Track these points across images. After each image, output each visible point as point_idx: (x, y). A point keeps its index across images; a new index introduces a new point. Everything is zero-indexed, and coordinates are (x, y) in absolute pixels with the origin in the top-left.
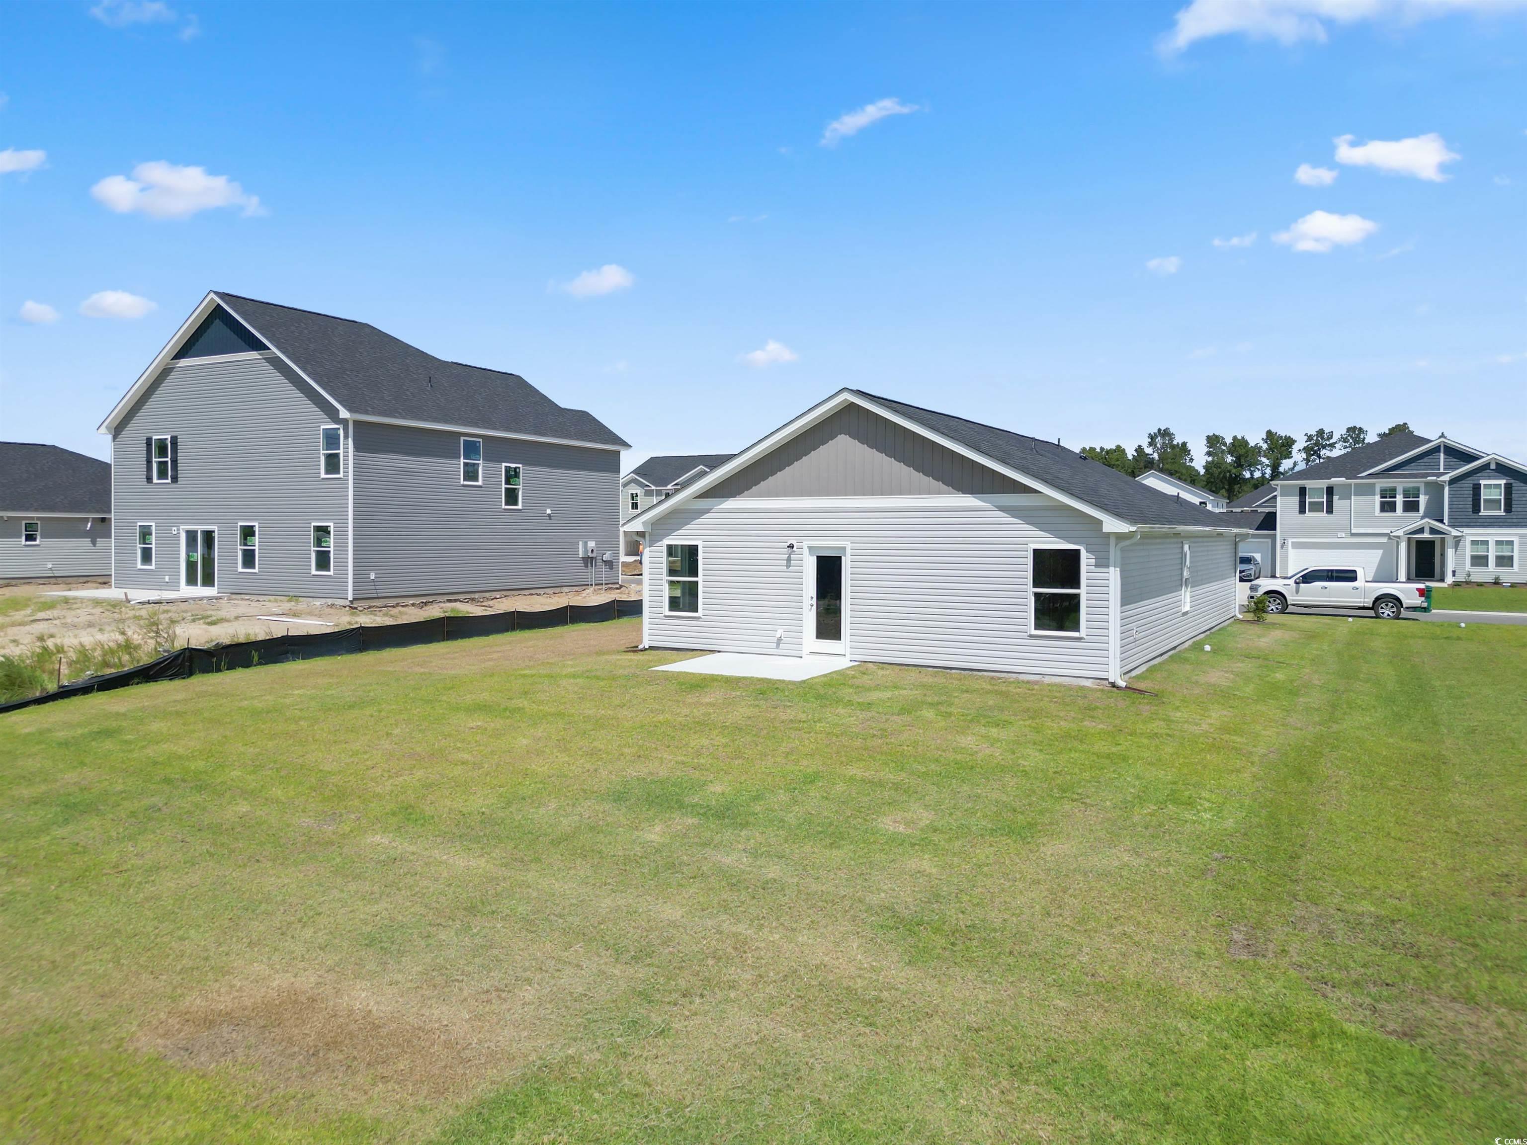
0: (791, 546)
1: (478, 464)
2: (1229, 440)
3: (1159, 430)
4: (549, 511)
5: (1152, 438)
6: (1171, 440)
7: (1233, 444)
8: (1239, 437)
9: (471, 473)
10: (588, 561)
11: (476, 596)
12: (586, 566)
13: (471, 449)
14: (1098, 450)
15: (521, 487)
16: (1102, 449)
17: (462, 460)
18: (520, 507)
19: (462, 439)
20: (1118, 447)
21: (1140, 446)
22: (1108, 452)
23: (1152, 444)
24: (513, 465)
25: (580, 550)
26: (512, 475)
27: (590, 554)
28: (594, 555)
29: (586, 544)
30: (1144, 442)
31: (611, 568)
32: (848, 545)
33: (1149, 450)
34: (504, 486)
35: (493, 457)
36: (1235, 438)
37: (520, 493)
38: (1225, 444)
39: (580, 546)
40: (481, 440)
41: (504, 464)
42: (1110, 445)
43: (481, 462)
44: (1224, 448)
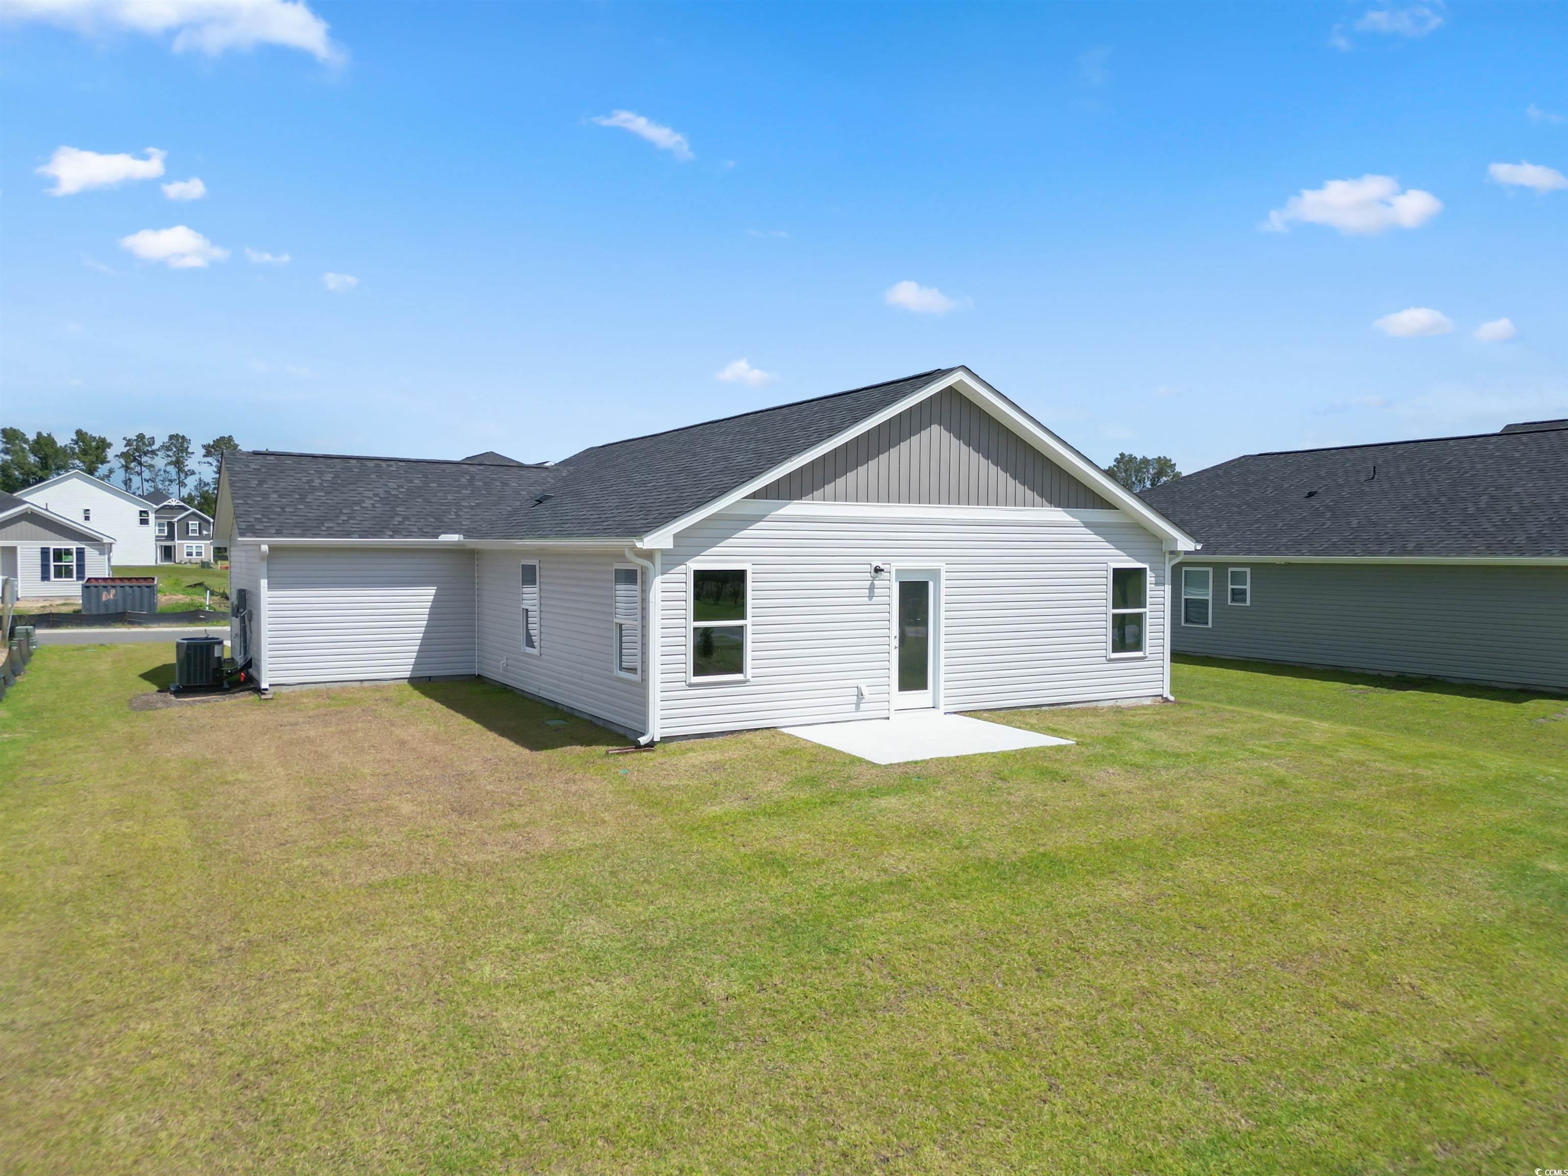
0: (878, 570)
32: (943, 567)
44: (25, 446)
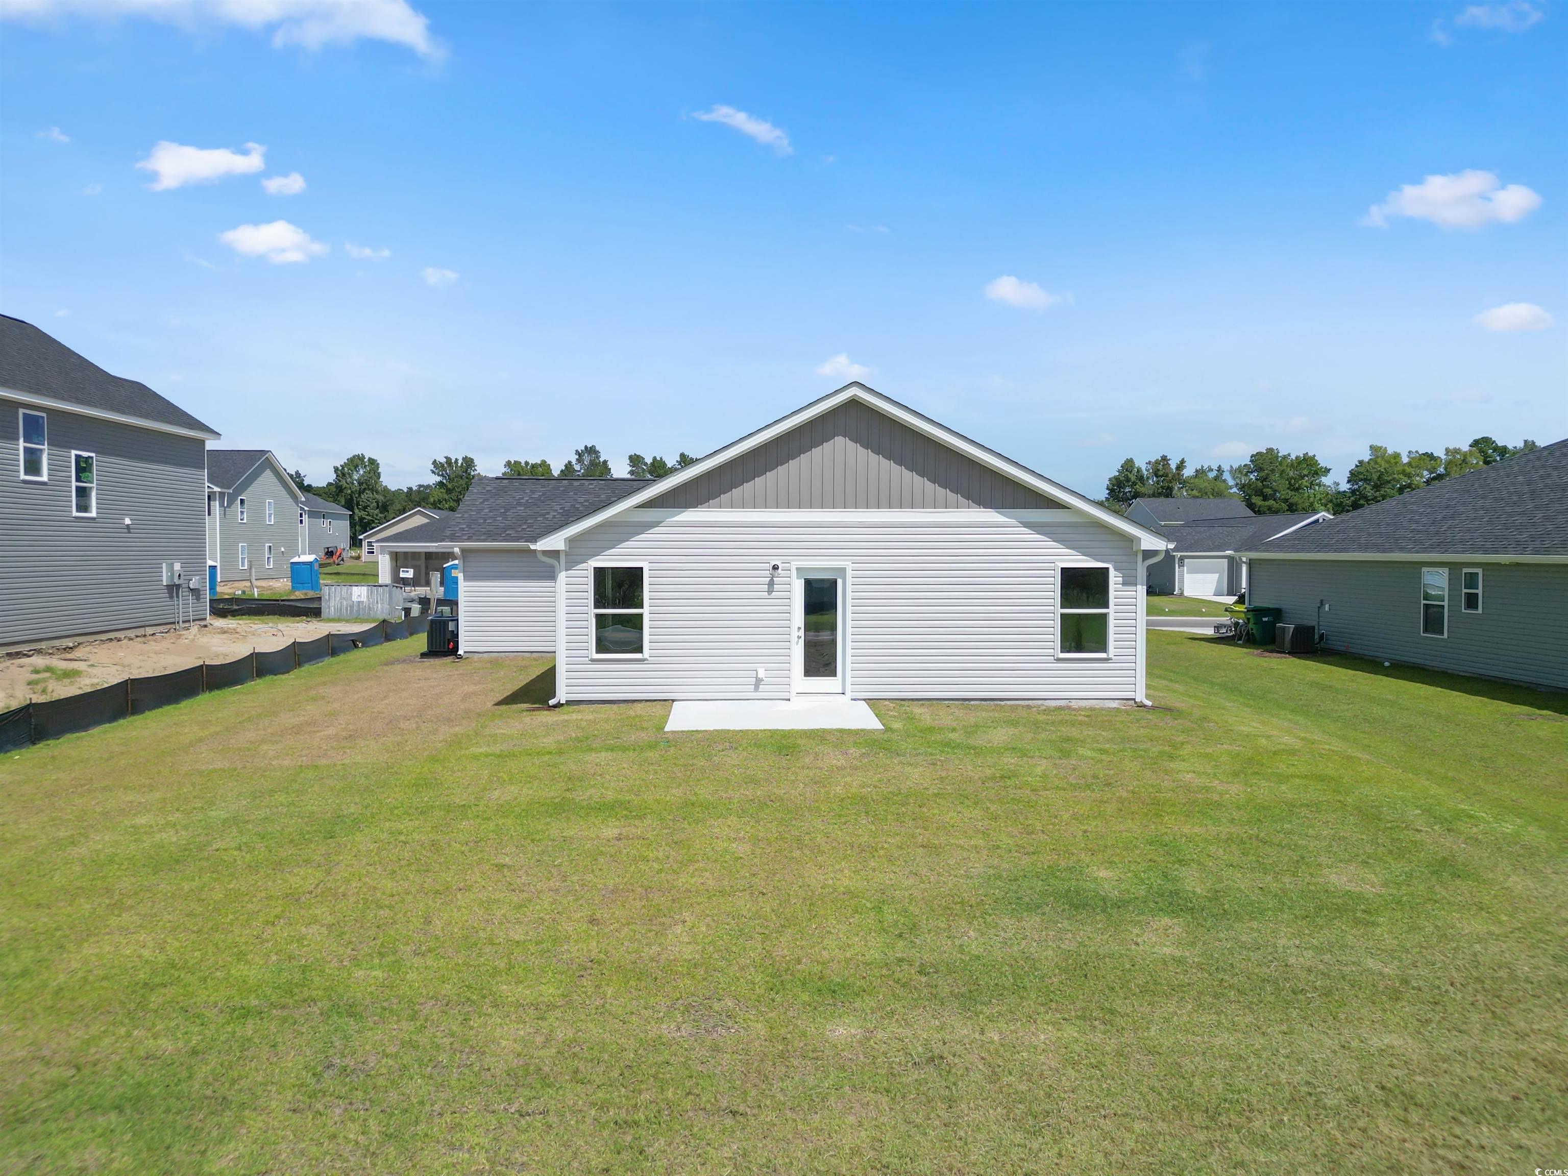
0: (775, 568)
1: (41, 451)
2: (649, 460)
3: (586, 447)
4: (128, 521)
5: (580, 454)
6: (598, 457)
7: (653, 464)
8: (658, 459)
9: (33, 466)
10: (173, 589)
11: (43, 645)
12: (171, 597)
13: (33, 429)
14: (523, 464)
15: (94, 485)
16: (527, 463)
17: (22, 444)
18: (93, 514)
19: (21, 411)
20: (544, 462)
21: (570, 462)
22: (533, 466)
23: (579, 461)
24: (85, 454)
25: (164, 574)
26: (83, 467)
27: (176, 581)
28: (181, 582)
29: (171, 567)
30: (574, 458)
31: (198, 599)
32: (848, 565)
33: (577, 467)
34: (74, 484)
35: (60, 442)
36: (655, 458)
37: (94, 494)
38: (646, 464)
39: (164, 570)
40: (44, 415)
41: (74, 453)
42: (534, 460)
43: (46, 447)
